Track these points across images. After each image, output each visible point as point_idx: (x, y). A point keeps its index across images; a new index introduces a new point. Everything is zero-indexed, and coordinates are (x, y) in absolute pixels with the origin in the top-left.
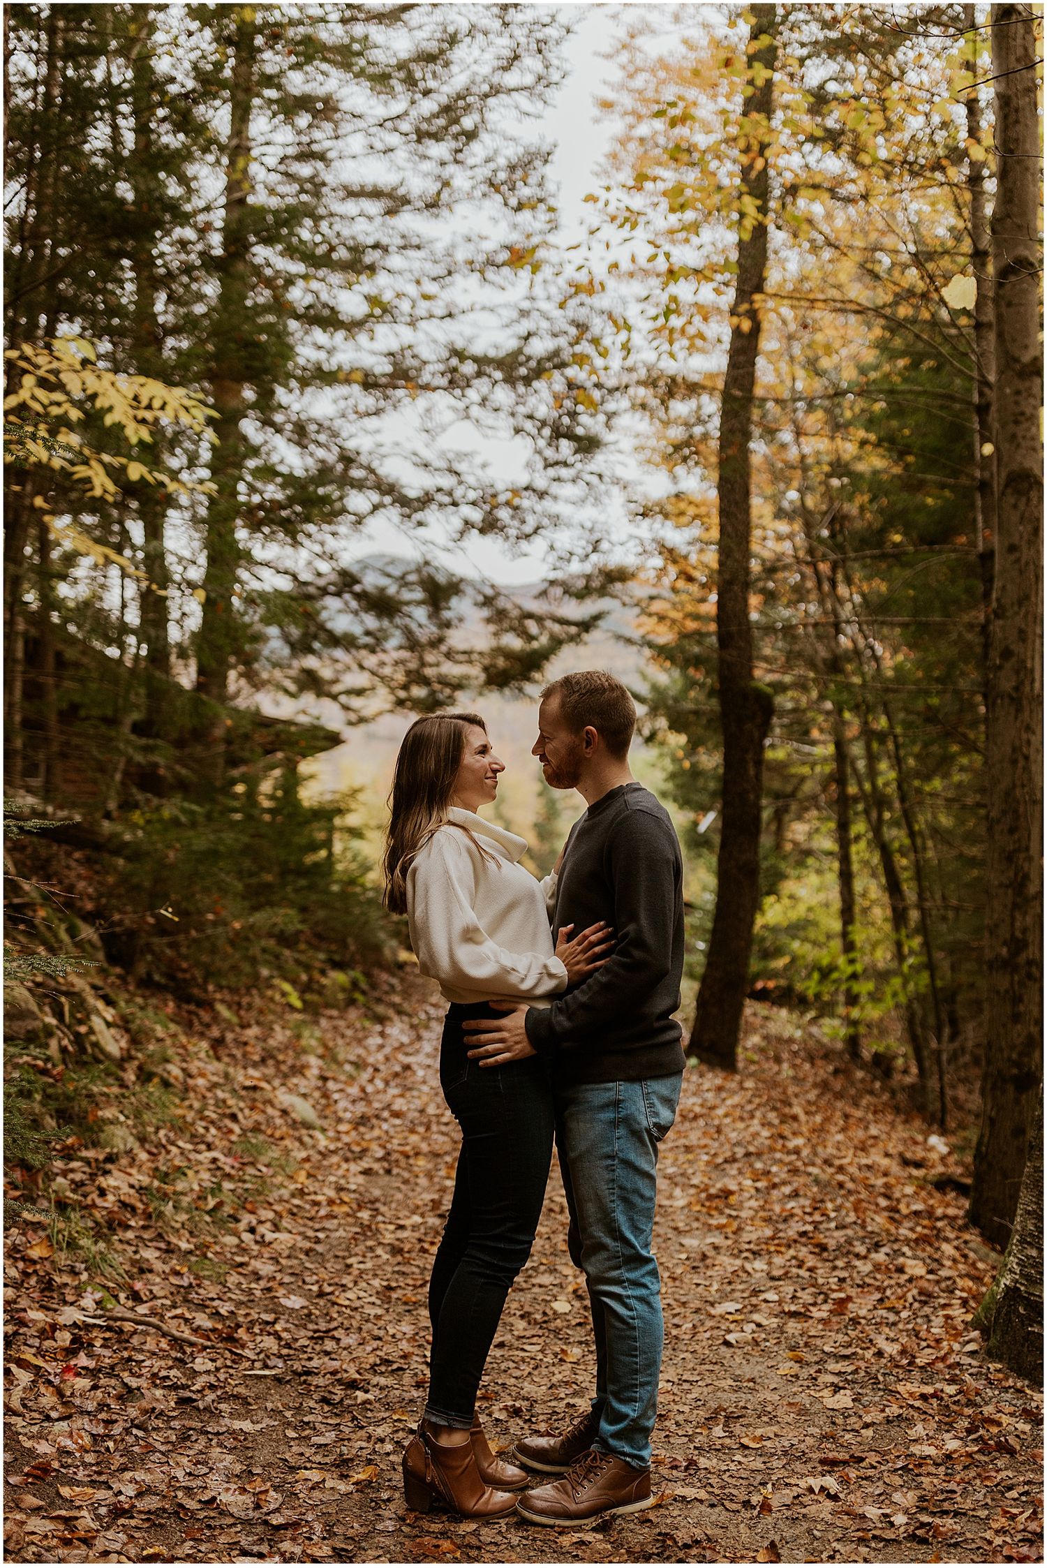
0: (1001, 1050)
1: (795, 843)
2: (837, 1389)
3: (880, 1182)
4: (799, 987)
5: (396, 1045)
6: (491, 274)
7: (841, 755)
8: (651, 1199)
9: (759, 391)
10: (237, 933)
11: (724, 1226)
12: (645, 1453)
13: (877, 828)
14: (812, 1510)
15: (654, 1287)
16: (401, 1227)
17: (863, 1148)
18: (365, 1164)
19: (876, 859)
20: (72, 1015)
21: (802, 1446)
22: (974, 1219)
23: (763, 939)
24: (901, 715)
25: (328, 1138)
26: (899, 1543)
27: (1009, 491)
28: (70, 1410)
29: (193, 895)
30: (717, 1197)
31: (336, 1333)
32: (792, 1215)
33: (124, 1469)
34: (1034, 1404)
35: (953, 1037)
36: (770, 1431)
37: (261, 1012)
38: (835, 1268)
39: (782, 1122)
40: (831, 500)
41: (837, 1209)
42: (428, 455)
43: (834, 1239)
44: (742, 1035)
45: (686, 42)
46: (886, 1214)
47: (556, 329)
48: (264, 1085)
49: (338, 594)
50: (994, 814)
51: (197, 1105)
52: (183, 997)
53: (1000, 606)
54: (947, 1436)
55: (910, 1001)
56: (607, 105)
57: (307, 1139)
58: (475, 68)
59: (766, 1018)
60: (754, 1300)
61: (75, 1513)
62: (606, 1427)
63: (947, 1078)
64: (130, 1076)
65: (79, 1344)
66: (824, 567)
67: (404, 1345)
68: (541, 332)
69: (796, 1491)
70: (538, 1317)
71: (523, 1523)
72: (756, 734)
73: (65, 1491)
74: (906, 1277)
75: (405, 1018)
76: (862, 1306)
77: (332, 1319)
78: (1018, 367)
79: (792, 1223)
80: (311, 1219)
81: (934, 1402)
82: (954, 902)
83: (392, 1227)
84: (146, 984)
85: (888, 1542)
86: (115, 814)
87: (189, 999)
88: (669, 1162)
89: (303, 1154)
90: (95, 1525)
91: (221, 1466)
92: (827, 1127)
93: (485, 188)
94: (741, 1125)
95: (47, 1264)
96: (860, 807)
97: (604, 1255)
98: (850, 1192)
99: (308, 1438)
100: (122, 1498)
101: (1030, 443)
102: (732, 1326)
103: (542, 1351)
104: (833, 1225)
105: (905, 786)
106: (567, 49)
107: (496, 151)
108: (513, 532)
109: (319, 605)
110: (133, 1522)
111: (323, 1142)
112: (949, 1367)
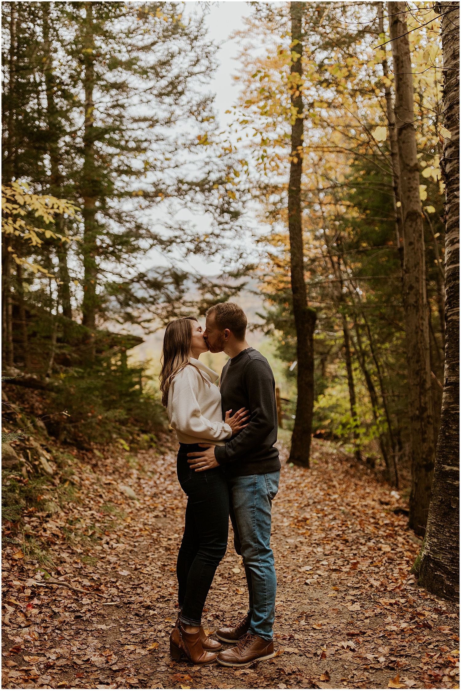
0: (418, 454)
1: (331, 373)
2: (353, 602)
3: (370, 512)
4: (335, 432)
5: (169, 463)
6: (192, 148)
7: (346, 336)
8: (269, 525)
9: (303, 187)
10: (100, 420)
11: (304, 533)
12: (270, 634)
13: (362, 365)
14: (344, 656)
15: (272, 562)
16: (170, 539)
17: (363, 498)
18: (155, 513)
19: (363, 378)
20: (32, 457)
21: (339, 628)
22: (411, 526)
23: (319, 413)
24: (370, 317)
25: (140, 503)
26: (382, 670)
27: (408, 220)
28: (29, 623)
29: (82, 406)
30: (302, 521)
31: (142, 586)
32: (333, 528)
33: (51, 648)
34: (439, 606)
35: (400, 449)
36: (325, 621)
37: (113, 452)
38: (352, 549)
39: (329, 488)
40: (336, 231)
41: (352, 524)
42: (171, 223)
43: (351, 537)
44: (311, 453)
45: (267, 50)
46: (373, 525)
47: (220, 169)
48: (113, 482)
49: (138, 282)
50: (410, 355)
51: (85, 492)
52: (80, 447)
53: (407, 268)
54: (402, 621)
55: (381, 436)
56: (237, 78)
57: (131, 504)
58: (181, 66)
59: (322, 445)
60: (318, 565)
61: (30, 668)
62: (254, 623)
63: (398, 467)
64: (57, 481)
65: (34, 595)
66: (335, 259)
67: (170, 590)
68: (214, 170)
69: (337, 648)
70: (227, 575)
71: (219, 666)
72: (310, 328)
73: (26, 658)
74: (382, 552)
75: (173, 452)
76: (364, 566)
77: (140, 580)
78: (409, 168)
79: (333, 531)
80: (132, 537)
81: (396, 606)
82: (396, 393)
83: (166, 539)
84: (65, 443)
85: (377, 670)
86: (51, 375)
87: (83, 449)
88: (281, 507)
89: (130, 510)
90: (38, 673)
91: (92, 644)
92: (348, 489)
93: (188, 114)
94: (311, 490)
95: (22, 561)
96: (356, 357)
97: (251, 549)
98: (358, 517)
99: (129, 631)
100: (50, 660)
101: (415, 199)
102: (308, 576)
103: (228, 590)
104: (350, 531)
105: (373, 347)
106: (217, 55)
107: (191, 99)
108: (207, 252)
109: (130, 287)
110: (54, 671)
111: (138, 505)
112: (402, 591)
